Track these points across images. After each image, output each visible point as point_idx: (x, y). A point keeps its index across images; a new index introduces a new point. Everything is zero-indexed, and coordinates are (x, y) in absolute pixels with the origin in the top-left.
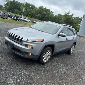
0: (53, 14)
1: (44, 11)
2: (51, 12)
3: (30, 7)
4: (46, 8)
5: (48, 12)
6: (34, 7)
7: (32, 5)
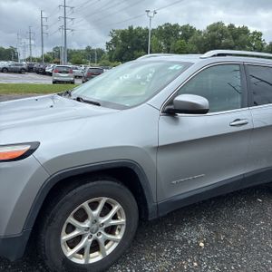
0: (263, 38)
1: (227, 36)
2: (254, 33)
3: (180, 33)
4: (231, 26)
5: (243, 37)
6: (192, 30)
7: (185, 28)
